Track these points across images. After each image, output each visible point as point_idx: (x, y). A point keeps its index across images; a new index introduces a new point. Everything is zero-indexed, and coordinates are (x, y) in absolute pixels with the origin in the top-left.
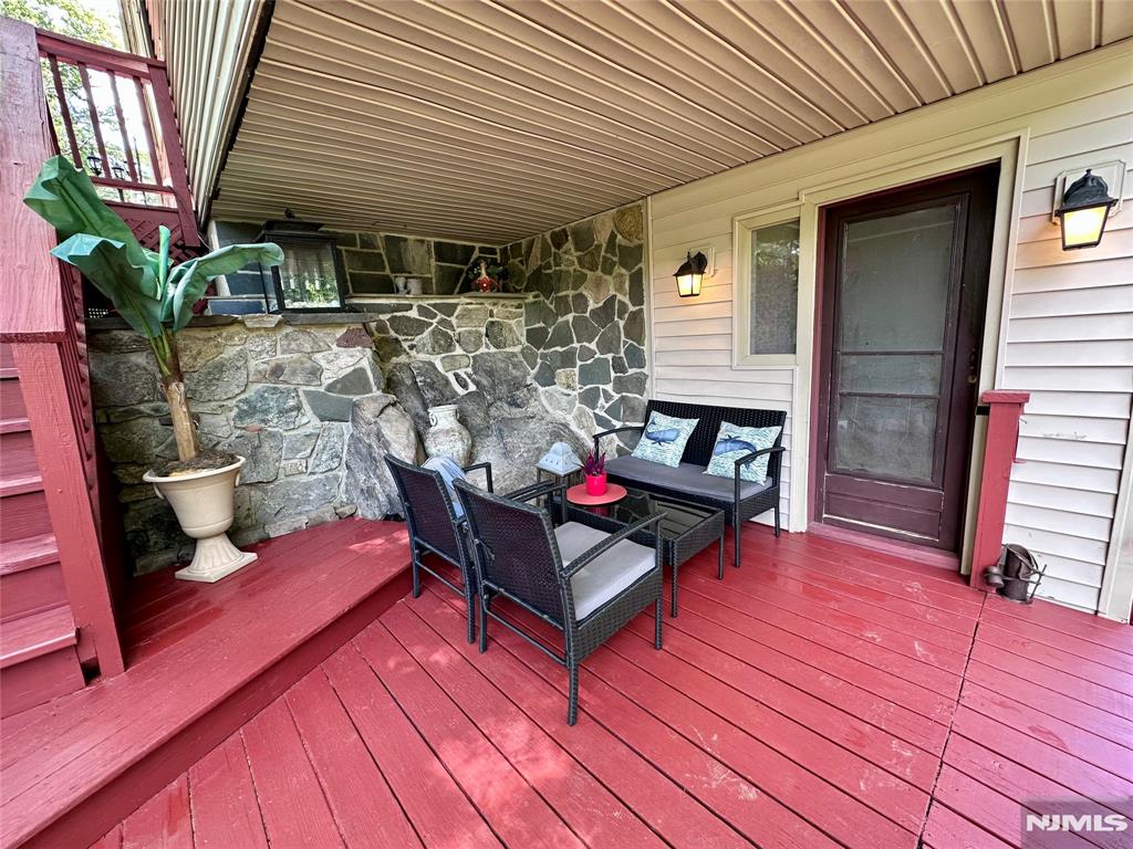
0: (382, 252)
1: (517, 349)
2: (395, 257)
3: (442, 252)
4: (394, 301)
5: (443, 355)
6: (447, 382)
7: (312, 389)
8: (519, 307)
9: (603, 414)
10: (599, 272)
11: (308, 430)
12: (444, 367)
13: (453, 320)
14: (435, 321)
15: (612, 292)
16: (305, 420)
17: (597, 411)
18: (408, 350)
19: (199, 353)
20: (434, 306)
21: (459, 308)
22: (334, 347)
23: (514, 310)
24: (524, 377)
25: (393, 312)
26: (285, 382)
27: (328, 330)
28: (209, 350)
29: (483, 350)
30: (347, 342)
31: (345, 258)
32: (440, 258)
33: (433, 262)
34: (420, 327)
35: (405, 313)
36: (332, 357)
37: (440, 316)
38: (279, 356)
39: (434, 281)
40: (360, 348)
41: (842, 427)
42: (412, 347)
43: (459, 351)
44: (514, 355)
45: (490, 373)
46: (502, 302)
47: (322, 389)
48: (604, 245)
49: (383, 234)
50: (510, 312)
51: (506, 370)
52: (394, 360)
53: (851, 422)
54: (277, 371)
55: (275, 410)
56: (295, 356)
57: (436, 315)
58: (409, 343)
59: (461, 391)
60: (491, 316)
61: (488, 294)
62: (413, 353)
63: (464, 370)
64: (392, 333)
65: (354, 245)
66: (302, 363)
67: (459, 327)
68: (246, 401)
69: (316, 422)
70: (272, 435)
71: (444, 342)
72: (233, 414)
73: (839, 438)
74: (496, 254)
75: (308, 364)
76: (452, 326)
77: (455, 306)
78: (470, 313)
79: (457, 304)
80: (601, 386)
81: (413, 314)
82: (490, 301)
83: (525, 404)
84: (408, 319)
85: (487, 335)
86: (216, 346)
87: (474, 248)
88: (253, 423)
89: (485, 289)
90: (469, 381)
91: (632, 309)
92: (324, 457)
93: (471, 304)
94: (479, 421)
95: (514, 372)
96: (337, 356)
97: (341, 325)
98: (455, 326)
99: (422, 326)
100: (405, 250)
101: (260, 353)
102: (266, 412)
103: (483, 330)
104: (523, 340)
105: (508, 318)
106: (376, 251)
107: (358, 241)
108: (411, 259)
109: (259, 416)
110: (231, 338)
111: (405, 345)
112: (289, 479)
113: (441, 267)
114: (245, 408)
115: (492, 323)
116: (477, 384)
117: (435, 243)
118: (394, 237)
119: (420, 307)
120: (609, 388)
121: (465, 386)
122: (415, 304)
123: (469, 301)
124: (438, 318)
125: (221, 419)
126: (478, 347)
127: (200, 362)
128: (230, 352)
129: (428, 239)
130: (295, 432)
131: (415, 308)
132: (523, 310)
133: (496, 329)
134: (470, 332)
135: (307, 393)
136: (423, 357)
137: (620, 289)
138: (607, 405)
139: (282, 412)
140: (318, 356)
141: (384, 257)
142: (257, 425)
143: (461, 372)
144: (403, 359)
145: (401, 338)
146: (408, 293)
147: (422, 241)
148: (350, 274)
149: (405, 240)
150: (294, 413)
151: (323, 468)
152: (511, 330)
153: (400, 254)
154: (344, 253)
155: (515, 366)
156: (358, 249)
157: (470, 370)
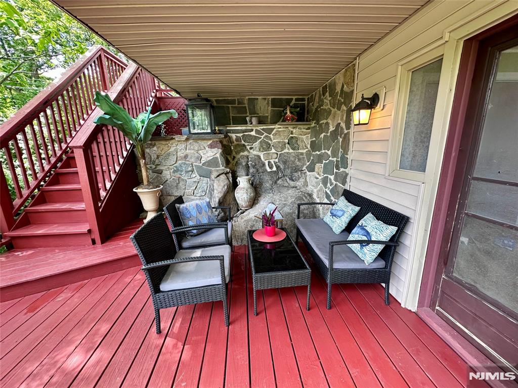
0: (247, 106)
1: (304, 151)
2: (251, 108)
3: (275, 103)
4: (244, 128)
5: (265, 152)
6: (264, 165)
7: (197, 164)
8: (308, 129)
9: (328, 192)
10: (336, 109)
11: (195, 180)
12: (264, 158)
13: (271, 136)
14: (262, 137)
15: (339, 121)
16: (194, 176)
17: (327, 190)
18: (249, 149)
19: (163, 149)
20: (263, 129)
21: (275, 130)
22: (207, 148)
23: (305, 131)
24: (302, 166)
25: (243, 132)
26: (188, 161)
27: (205, 141)
28: (166, 148)
29: (286, 151)
30: (211, 146)
31: (230, 110)
32: (274, 105)
33: (270, 108)
34: (255, 139)
35: (249, 133)
36: (205, 152)
37: (265, 134)
38: (187, 151)
39: (269, 117)
40: (216, 149)
41: (463, 242)
42: (251, 148)
43: (273, 151)
44: (302, 154)
45: (285, 163)
46: (299, 126)
47: (201, 165)
48: (339, 92)
49: (247, 97)
50: (302, 132)
51: (294, 162)
52: (242, 154)
53: (471, 241)
54: (186, 157)
55: (184, 171)
56: (192, 151)
57: (263, 134)
58: (250, 147)
59: (269, 170)
60: (292, 133)
61: (290, 122)
62: (251, 151)
63: (274, 160)
64: (243, 142)
65: (235, 104)
66: (194, 154)
67: (274, 140)
68: (176, 167)
69: (198, 177)
70: (183, 180)
71: (266, 147)
72: (172, 171)
73: (459, 250)
74: (305, 101)
75: (197, 155)
76: (271, 139)
77: (273, 129)
78: (279, 133)
79: (274, 128)
80: (329, 176)
81: (253, 133)
82: (292, 126)
83: (296, 180)
84: (251, 135)
85: (288, 143)
86: (168, 147)
87: (292, 99)
88: (177, 175)
89: (289, 120)
90: (274, 165)
91: (346, 131)
92: (200, 191)
93: (280, 128)
94: (268, 185)
95: (298, 163)
96: (207, 152)
97: (210, 139)
98: (272, 139)
99: (256, 139)
100: (257, 103)
101: (181, 150)
102: (182, 171)
103: (287, 141)
104: (309, 146)
105: (301, 135)
106: (244, 106)
107: (237, 102)
108: (259, 108)
109: (179, 172)
110: (173, 144)
111: (248, 147)
112: (188, 196)
113: (274, 110)
114: (175, 169)
115: (292, 137)
116: (278, 167)
117: (272, 99)
118: (252, 98)
119: (256, 130)
120: (332, 177)
121: (271, 167)
122: (254, 129)
123: (279, 126)
124: (264, 135)
125: (168, 172)
126: (283, 149)
127: (163, 152)
128: (172, 149)
129: (268, 97)
130: (191, 180)
131: (254, 130)
132: (310, 131)
133: (294, 141)
134: (279, 142)
135: (196, 166)
136: (255, 153)
137: (342, 119)
138: (331, 187)
139: (187, 172)
140: (200, 152)
141: (247, 108)
142: (179, 176)
143: (272, 161)
144: (246, 153)
145: (246, 144)
146: (251, 124)
147: (265, 99)
148: (232, 116)
149: (257, 99)
150: (191, 173)
151: (199, 195)
152: (302, 141)
153: (254, 106)
154: (230, 108)
155: (299, 160)
156: (236, 105)
157: (277, 160)
